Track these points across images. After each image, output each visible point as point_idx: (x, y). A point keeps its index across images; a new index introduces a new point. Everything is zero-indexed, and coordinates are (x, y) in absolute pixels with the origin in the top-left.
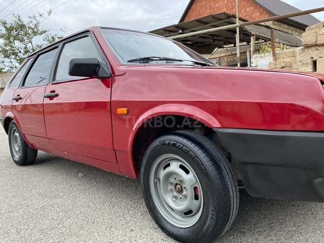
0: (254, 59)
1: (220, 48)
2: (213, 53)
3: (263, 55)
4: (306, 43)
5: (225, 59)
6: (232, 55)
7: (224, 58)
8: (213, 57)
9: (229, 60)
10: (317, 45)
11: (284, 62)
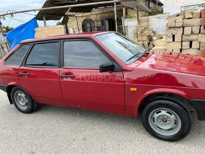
0: (126, 22)
1: (96, 8)
2: (92, 11)
3: (131, 20)
4: (170, 26)
5: (99, 16)
6: (103, 13)
7: (98, 14)
8: (91, 14)
9: (102, 16)
10: (175, 27)
11: (145, 26)
